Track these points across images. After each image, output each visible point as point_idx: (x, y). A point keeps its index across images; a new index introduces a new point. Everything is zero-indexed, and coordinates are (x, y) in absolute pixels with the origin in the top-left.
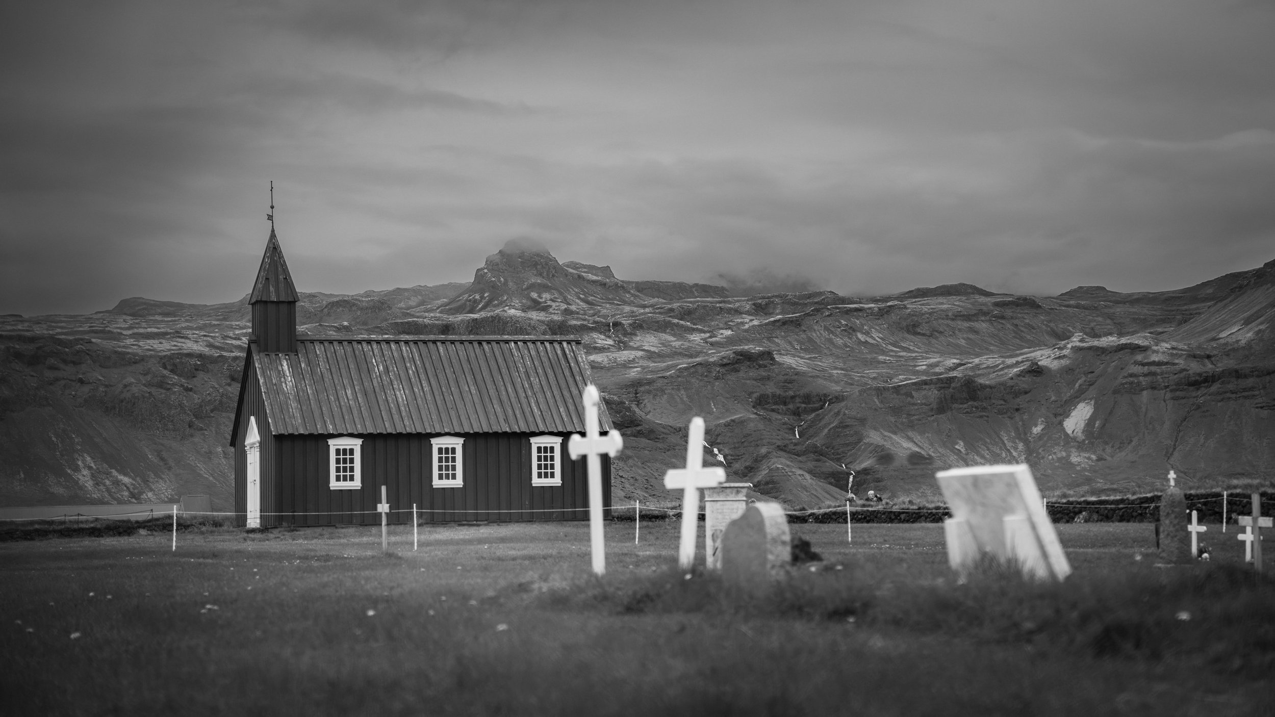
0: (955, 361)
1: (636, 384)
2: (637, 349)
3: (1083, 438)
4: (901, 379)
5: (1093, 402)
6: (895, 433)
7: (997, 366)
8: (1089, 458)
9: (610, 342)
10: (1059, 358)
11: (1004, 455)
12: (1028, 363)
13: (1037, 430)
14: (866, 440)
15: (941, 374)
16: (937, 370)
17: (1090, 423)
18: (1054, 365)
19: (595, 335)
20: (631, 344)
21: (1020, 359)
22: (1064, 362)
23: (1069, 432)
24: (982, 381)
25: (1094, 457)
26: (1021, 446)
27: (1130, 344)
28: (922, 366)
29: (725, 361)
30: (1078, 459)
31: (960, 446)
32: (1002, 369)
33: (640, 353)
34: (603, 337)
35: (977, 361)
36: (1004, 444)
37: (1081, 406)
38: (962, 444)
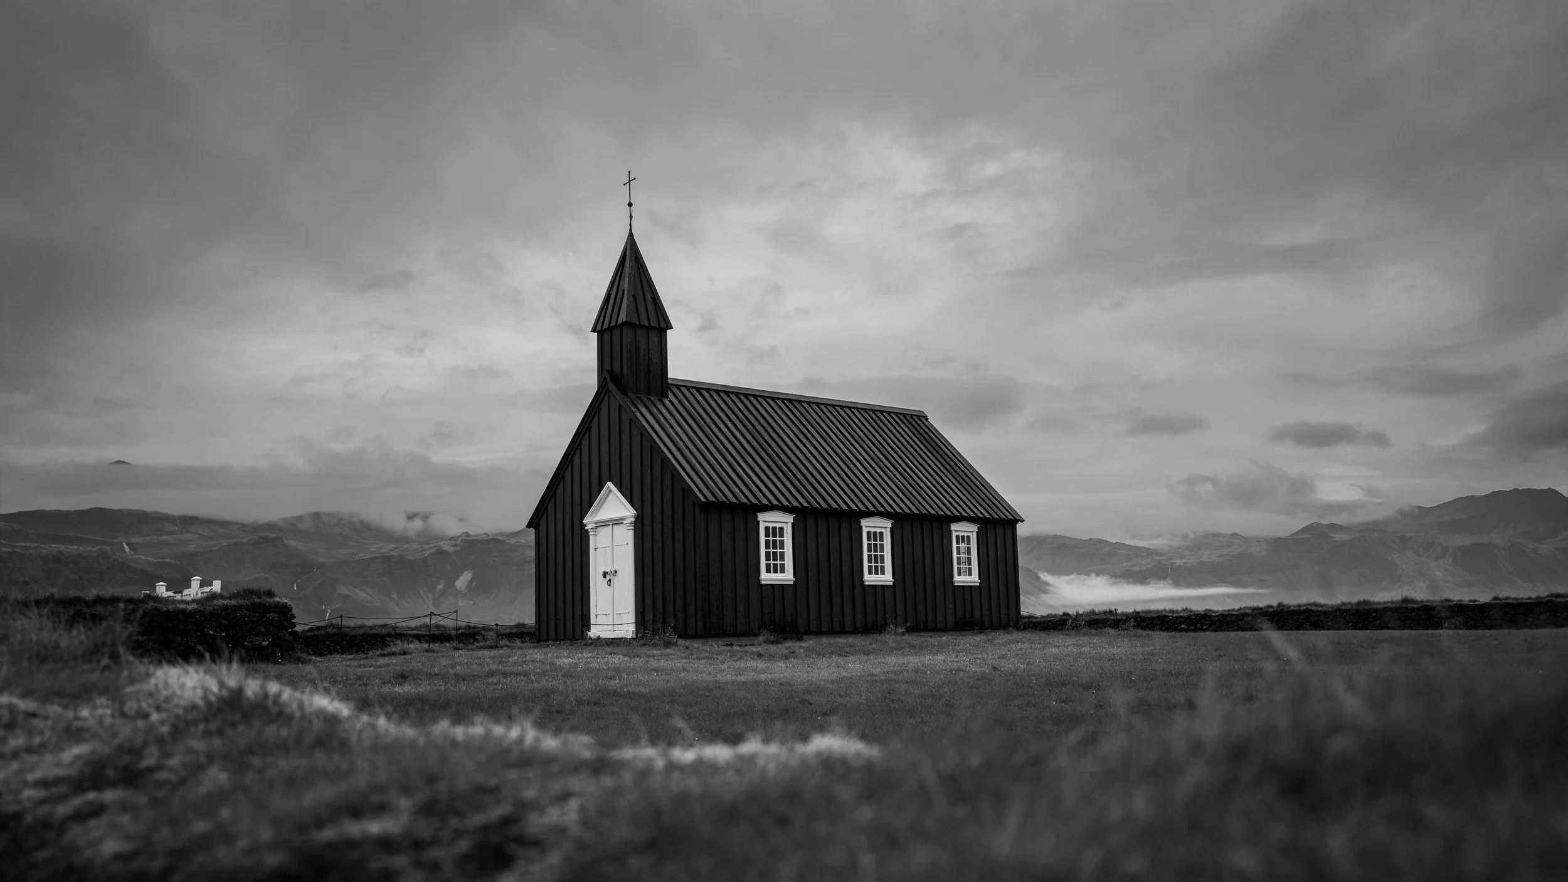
0: (393, 546)
1: (192, 555)
2: (194, 533)
3: (466, 591)
4: (362, 556)
5: (472, 571)
6: (356, 587)
7: (417, 550)
8: (469, 603)
9: (176, 528)
10: (454, 546)
11: (420, 601)
12: (437, 548)
13: (440, 587)
14: (339, 592)
15: (385, 553)
16: (382, 551)
17: (471, 582)
18: (451, 550)
19: (167, 524)
20: (190, 530)
21: (431, 545)
22: (458, 548)
23: (458, 588)
24: (409, 558)
25: (472, 603)
26: (430, 596)
27: (495, 539)
28: (373, 548)
29: (253, 542)
30: (463, 604)
31: (394, 596)
32: (422, 551)
33: (197, 536)
34: (171, 525)
35: (406, 546)
36: (421, 595)
37: (465, 573)
38: (396, 594)
